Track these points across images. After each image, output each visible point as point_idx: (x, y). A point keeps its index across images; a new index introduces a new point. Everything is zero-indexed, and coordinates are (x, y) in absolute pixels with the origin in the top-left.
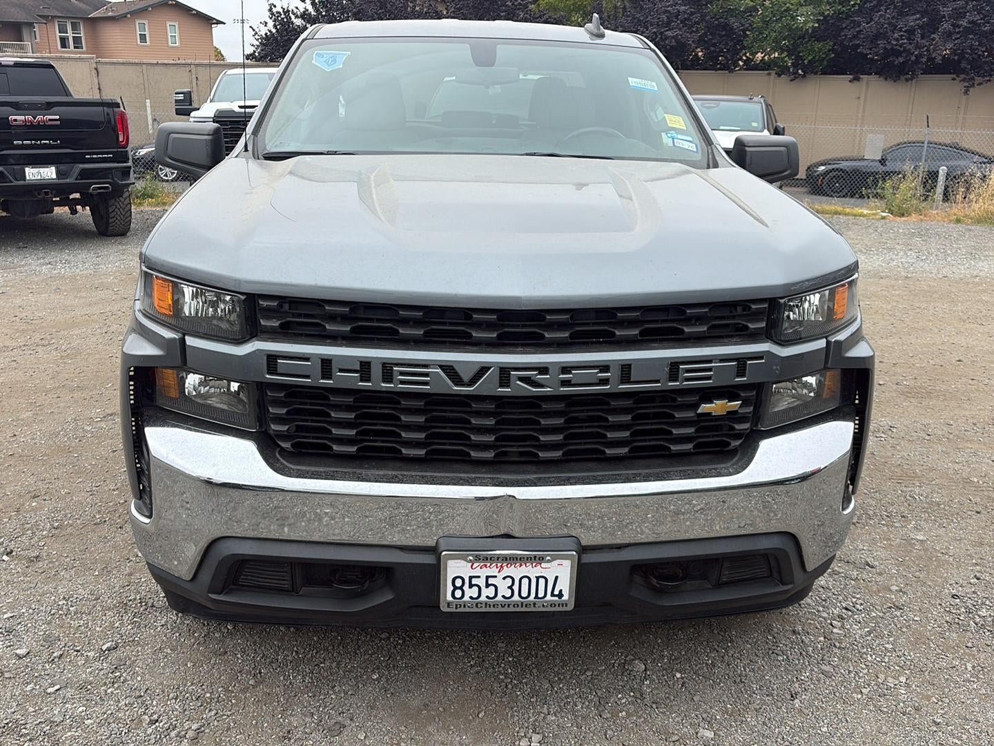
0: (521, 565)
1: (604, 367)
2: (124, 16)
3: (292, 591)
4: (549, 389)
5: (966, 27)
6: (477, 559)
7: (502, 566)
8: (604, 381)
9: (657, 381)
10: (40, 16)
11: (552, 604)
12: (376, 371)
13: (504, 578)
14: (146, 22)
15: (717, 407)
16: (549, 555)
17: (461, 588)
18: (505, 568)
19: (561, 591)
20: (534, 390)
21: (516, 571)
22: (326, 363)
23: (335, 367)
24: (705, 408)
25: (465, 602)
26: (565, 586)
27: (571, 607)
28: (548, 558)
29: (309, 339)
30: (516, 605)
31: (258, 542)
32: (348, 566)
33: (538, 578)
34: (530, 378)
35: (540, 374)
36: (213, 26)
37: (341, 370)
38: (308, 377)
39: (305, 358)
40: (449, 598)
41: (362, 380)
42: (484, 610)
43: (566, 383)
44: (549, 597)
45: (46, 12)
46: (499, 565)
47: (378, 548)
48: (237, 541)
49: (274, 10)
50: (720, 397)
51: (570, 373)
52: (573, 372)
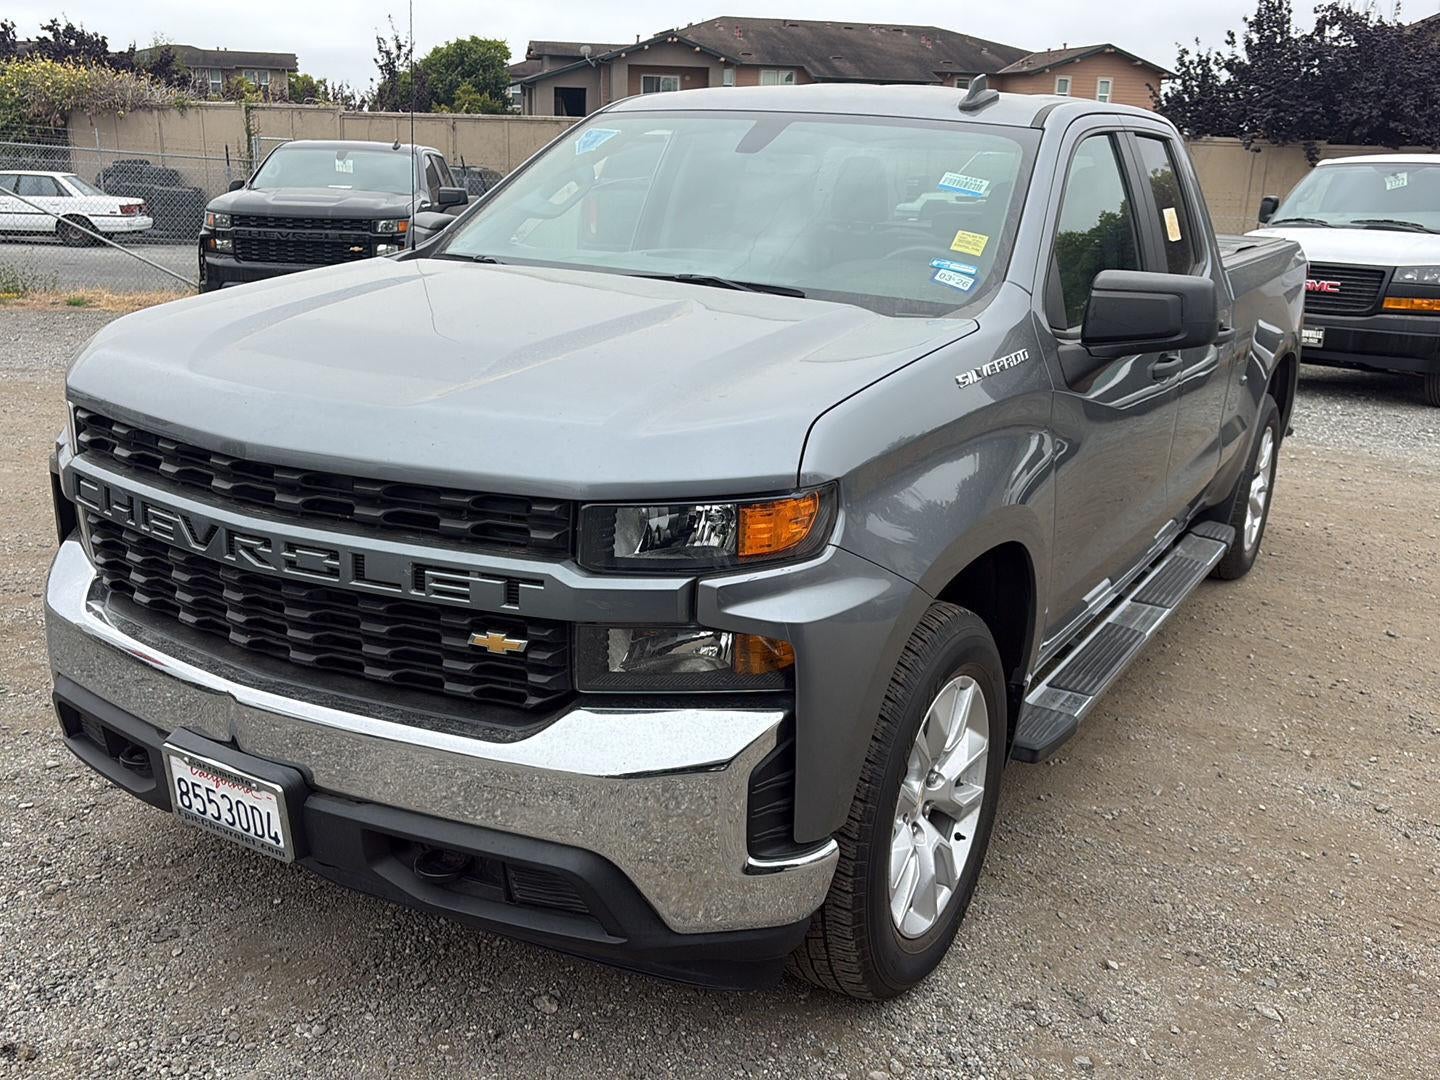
0: (234, 786)
1: (333, 552)
2: (1040, 72)
4: (272, 568)
7: (217, 780)
8: (333, 572)
9: (398, 586)
10: (936, 73)
12: (137, 510)
13: (222, 797)
14: (1069, 78)
15: (497, 642)
16: (255, 782)
18: (221, 784)
19: (276, 833)
20: (258, 565)
21: (230, 791)
22: (107, 491)
23: (112, 496)
24: (478, 639)
27: (289, 858)
33: (251, 808)
34: (257, 549)
35: (263, 546)
36: (1163, 81)
37: (116, 503)
38: (96, 504)
39: (94, 483)
41: (130, 519)
43: (291, 564)
44: (267, 838)
45: (946, 69)
46: (215, 778)
49: (1187, 59)
50: (498, 628)
51: (294, 552)
52: (298, 551)
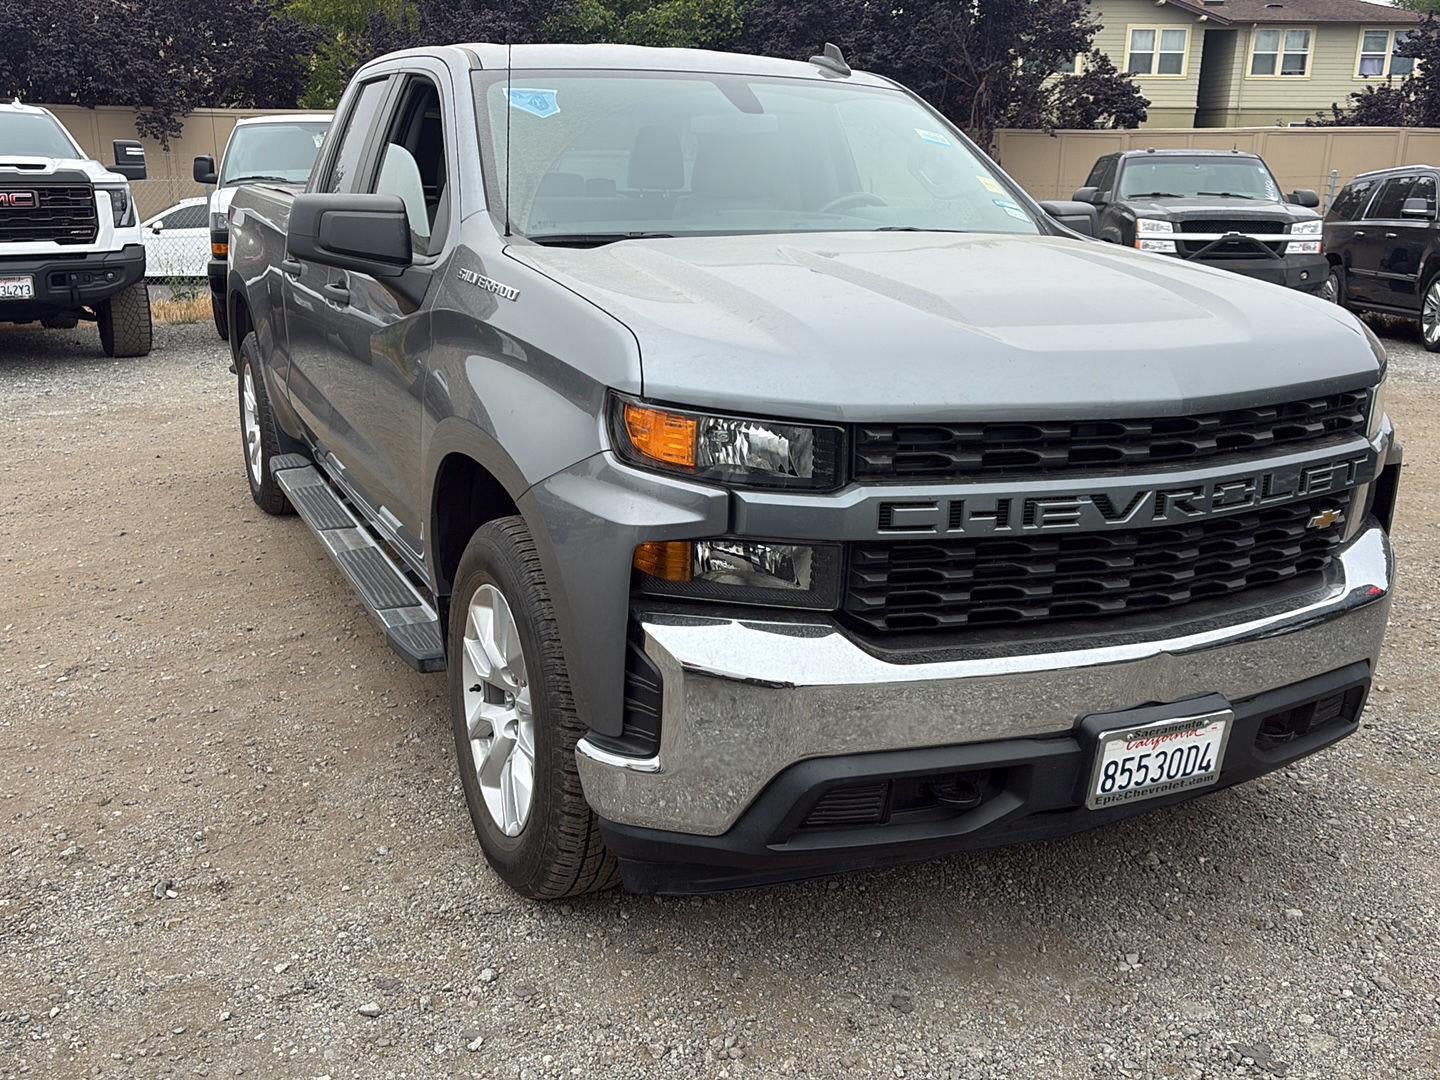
0: (1177, 736)
1: (1250, 481)
3: (882, 821)
4: (1201, 513)
5: (875, 63)
6: (1137, 734)
7: (1157, 741)
8: (1248, 498)
9: (1289, 493)
11: (1199, 779)
12: (1016, 511)
13: (1157, 756)
15: (1324, 518)
16: (1207, 718)
17: (1112, 777)
18: (1161, 742)
19: (1209, 761)
20: (1189, 515)
21: (1169, 745)
22: (956, 506)
23: (967, 509)
24: (1315, 521)
25: (1115, 794)
26: (1213, 756)
27: (1216, 778)
28: (1207, 722)
29: (921, 478)
30: (1165, 787)
31: (856, 759)
32: (944, 775)
33: (1190, 749)
34: (1183, 501)
35: (1196, 495)
37: (975, 514)
38: (929, 527)
39: (929, 503)
40: (1099, 792)
41: (999, 525)
42: (1133, 800)
43: (1217, 503)
44: (1196, 772)
46: (1156, 739)
47: (1008, 743)
48: (829, 762)
51: (1221, 491)
52: (1224, 489)
